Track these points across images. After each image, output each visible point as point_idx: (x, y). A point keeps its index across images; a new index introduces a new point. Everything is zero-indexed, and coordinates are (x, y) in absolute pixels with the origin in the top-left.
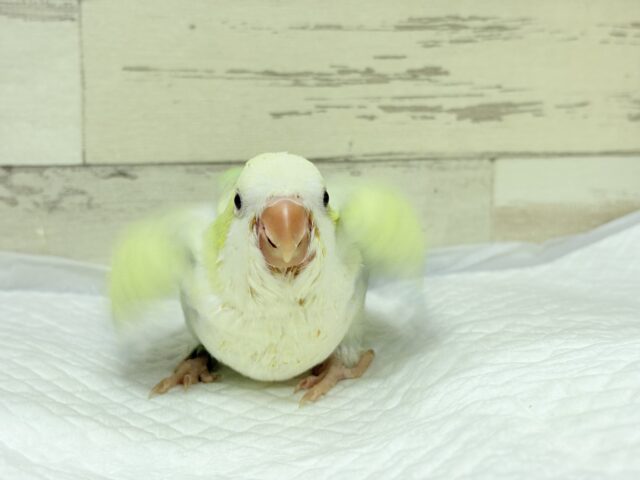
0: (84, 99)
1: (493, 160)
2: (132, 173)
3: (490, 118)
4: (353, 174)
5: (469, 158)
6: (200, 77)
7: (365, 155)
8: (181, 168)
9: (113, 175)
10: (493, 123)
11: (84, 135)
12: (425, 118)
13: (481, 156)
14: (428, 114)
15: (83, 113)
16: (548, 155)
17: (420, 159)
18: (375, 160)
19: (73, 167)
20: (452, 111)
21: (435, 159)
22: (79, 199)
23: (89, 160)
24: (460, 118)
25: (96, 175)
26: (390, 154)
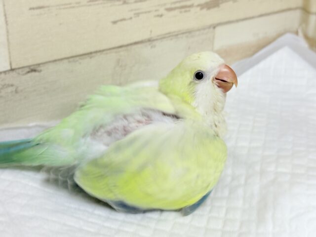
0: (8, 32)
1: (214, 28)
2: (39, 69)
3: (214, 7)
4: (152, 47)
5: (204, 29)
6: (73, 7)
7: (158, 36)
8: (66, 61)
9: (29, 72)
10: (216, 9)
11: (10, 53)
12: (186, 11)
13: (209, 27)
14: (188, 9)
15: (8, 40)
16: (238, 21)
17: (183, 33)
18: (163, 37)
19: (5, 72)
20: (198, 6)
21: (189, 32)
22: (10, 89)
23: (13, 67)
24: (202, 9)
25: (19, 74)
26: (169, 33)
